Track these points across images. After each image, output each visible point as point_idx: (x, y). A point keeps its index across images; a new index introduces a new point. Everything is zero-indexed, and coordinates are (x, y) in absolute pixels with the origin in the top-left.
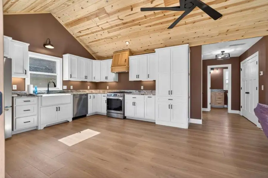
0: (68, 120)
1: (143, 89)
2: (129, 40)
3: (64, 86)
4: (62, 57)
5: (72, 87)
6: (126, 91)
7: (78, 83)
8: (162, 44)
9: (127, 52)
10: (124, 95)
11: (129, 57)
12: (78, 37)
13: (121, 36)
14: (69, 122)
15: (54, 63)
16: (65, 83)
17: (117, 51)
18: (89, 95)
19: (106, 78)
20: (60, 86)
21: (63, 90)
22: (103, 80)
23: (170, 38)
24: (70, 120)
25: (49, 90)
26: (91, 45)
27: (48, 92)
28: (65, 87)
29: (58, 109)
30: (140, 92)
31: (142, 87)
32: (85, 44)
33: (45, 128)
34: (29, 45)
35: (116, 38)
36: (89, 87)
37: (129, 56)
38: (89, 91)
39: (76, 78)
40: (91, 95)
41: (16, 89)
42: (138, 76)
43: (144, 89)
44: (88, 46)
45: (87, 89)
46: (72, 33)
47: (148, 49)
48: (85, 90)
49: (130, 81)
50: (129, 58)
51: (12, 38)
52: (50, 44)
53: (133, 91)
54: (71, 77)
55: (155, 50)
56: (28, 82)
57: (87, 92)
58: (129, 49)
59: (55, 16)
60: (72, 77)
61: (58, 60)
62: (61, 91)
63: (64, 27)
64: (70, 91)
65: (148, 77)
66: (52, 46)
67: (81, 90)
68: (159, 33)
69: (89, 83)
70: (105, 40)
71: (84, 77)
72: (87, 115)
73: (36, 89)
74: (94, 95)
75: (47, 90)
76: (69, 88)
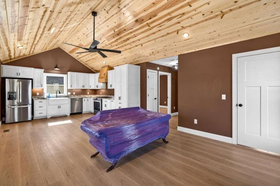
0: (67, 114)
3: (68, 93)
4: (67, 74)
5: (74, 93)
7: (79, 90)
9: (106, 68)
10: (102, 99)
12: (78, 59)
14: (67, 116)
15: (63, 78)
16: (68, 90)
17: (103, 67)
18: (83, 99)
20: (65, 93)
21: (68, 95)
22: (96, 88)
23: (125, 58)
24: (68, 115)
25: (57, 95)
27: (57, 97)
28: (69, 93)
29: (59, 107)
32: (83, 62)
33: (51, 118)
34: (43, 70)
36: (88, 93)
37: (108, 70)
39: (75, 87)
40: (86, 99)
41: (38, 95)
42: (111, 86)
44: (86, 64)
45: (87, 94)
46: (74, 57)
49: (109, 89)
50: (107, 72)
51: (34, 68)
52: (56, 67)
55: (114, 67)
56: (45, 91)
57: (87, 96)
58: (108, 65)
59: (61, 48)
60: (72, 86)
61: (64, 76)
62: (66, 96)
63: (69, 53)
64: (72, 96)
66: (58, 68)
67: (81, 95)
69: (88, 90)
70: (93, 60)
71: (82, 86)
72: (83, 113)
73: (49, 95)
74: (88, 98)
75: (56, 95)
76: (72, 94)
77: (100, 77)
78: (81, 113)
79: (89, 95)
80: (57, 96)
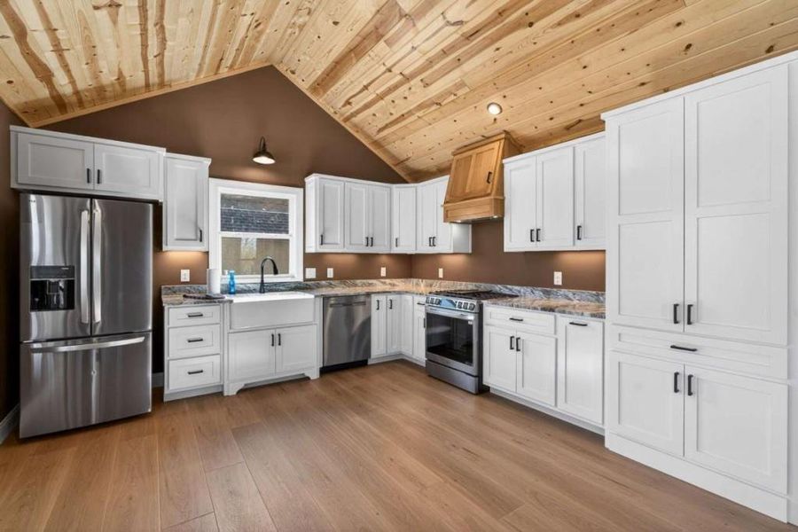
0: (307, 374)
1: (560, 283)
2: (497, 98)
3: (307, 270)
4: (303, 185)
5: (330, 273)
6: (498, 288)
7: (351, 259)
8: (643, 84)
9: (496, 145)
10: (481, 307)
11: (504, 161)
12: (347, 119)
13: (468, 90)
14: (308, 378)
15: (284, 204)
16: (310, 260)
17: (466, 146)
18: (374, 299)
19: (432, 242)
20: (296, 270)
21: (305, 280)
22: (424, 249)
23: (689, 46)
24: (314, 374)
25: (265, 281)
26: (384, 138)
27: (263, 288)
28: (311, 273)
29: (276, 340)
30: (547, 293)
31: (558, 278)
32: (368, 136)
33: (241, 391)
34: (207, 162)
35: (453, 97)
36: (383, 272)
37: (503, 158)
38: (384, 283)
39: (337, 244)
40: (382, 298)
41: (187, 279)
42: (535, 235)
43: (567, 284)
44: (377, 143)
45: (378, 277)
46: (330, 111)
47: (580, 121)
48: (371, 281)
49: (507, 253)
50: (502, 166)
51: (165, 149)
52: (263, 152)
53: (523, 289)
54: (322, 244)
56: (216, 263)
57: (378, 285)
58: (505, 131)
59: (282, 68)
60: (326, 241)
61: (291, 195)
62: (300, 283)
63: (308, 94)
64: (324, 282)
65: (579, 238)
66: (270, 156)
67: (358, 281)
68: (624, 40)
69: (384, 260)
70: (420, 114)
71: (364, 242)
72: (370, 362)
73: (232, 278)
74: (391, 297)
75: (259, 281)
76: (321, 275)
77: (455, 197)
78: (363, 364)
79: (388, 281)
80: (262, 281)
